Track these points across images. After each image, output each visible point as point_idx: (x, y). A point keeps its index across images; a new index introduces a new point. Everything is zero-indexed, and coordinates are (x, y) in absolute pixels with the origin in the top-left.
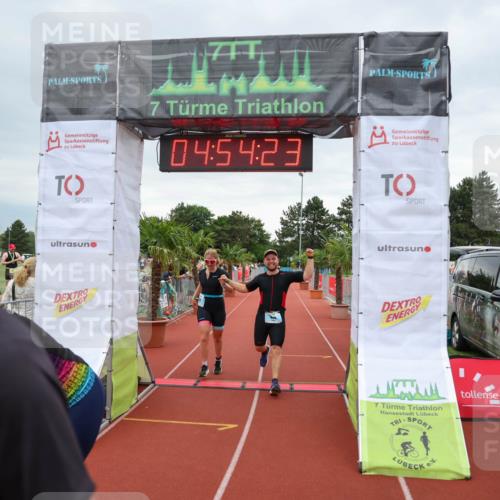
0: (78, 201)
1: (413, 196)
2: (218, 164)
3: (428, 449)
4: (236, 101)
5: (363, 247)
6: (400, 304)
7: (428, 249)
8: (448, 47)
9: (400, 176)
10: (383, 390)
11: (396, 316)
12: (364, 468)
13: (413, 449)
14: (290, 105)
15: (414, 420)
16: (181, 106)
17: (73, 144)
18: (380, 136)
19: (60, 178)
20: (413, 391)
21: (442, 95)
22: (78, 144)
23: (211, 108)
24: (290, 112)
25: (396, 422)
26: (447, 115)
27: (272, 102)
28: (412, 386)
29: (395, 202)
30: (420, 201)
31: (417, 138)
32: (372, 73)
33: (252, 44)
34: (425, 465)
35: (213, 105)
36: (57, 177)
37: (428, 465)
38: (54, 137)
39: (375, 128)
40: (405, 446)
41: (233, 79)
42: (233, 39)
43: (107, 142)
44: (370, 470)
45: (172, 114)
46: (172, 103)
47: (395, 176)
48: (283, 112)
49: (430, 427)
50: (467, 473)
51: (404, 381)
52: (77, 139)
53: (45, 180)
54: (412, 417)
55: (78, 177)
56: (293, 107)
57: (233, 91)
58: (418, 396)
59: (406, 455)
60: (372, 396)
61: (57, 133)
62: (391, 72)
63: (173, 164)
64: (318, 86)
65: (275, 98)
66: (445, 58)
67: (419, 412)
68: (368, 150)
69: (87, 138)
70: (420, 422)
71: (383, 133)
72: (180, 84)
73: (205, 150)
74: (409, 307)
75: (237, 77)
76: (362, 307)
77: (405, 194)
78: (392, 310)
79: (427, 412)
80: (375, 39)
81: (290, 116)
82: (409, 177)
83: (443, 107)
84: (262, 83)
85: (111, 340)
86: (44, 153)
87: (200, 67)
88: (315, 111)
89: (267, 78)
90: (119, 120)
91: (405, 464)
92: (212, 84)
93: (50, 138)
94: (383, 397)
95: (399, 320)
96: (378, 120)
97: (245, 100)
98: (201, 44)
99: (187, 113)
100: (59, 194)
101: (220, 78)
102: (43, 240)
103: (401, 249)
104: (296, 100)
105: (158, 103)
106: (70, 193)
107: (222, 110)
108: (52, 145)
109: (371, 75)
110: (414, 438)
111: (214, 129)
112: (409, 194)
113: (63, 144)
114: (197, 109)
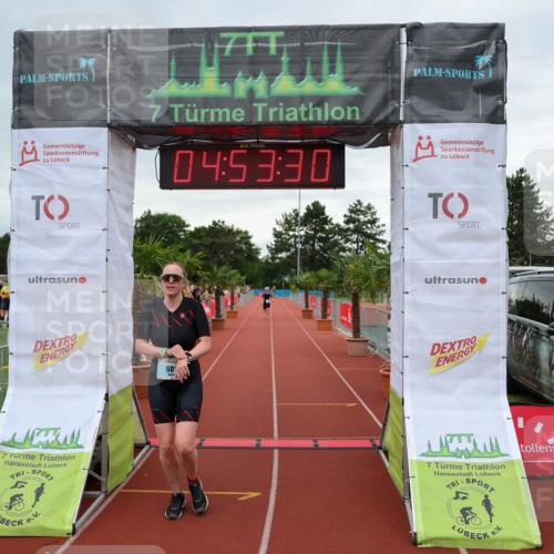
0: (62, 227)
1: (465, 219)
2: (231, 180)
3: (491, 515)
4: (255, 105)
5: (407, 279)
6: (452, 345)
7: (483, 281)
8: (505, 42)
9: (451, 195)
10: (436, 447)
11: (447, 360)
12: (419, 539)
13: (474, 515)
14: (319, 110)
15: (474, 481)
16: (188, 111)
17: (54, 157)
18: (428, 148)
19: (37, 199)
20: (471, 448)
21: (498, 99)
22: (60, 157)
23: (224, 114)
24: (319, 118)
25: (453, 484)
26: (504, 122)
27: (298, 107)
28: (469, 441)
29: (445, 225)
30: (473, 224)
31: (469, 150)
32: (416, 72)
33: (273, 36)
34: (489, 534)
35: (227, 110)
36: (34, 198)
37: (493, 533)
38: (29, 148)
39: (420, 138)
40: (465, 512)
41: (250, 79)
42: (249, 30)
43: (97, 154)
44: (426, 541)
45: (176, 120)
46: (176, 107)
47: (445, 196)
48: (311, 118)
49: (492, 489)
50: (537, 541)
51: (460, 436)
52: (59, 150)
53: (18, 201)
54: (471, 478)
55: (61, 198)
56: (323, 113)
57: (251, 92)
58: (476, 454)
59: (467, 522)
60: (423, 455)
61: (33, 143)
62: (439, 72)
63: (176, 181)
64: (353, 87)
65: (301, 103)
66: (501, 55)
67: (478, 471)
68: (412, 165)
69: (71, 150)
70: (480, 483)
71: (430, 144)
72: (186, 84)
73: (215, 163)
74: (462, 349)
75: (255, 76)
76: (408, 350)
77: (456, 216)
78: (442, 352)
79: (488, 471)
80: (420, 31)
81: (320, 124)
82: (461, 196)
83: (500, 113)
84: (285, 84)
85: (107, 395)
86: (17, 167)
87: (210, 64)
88: (349, 118)
89: (292, 78)
90: (110, 127)
91: (466, 533)
92: (225, 85)
93: (24, 149)
94: (436, 455)
95: (451, 364)
96: (424, 129)
97: (265, 105)
98: (210, 34)
99: (195, 119)
100: (38, 218)
101: (235, 77)
102: (18, 276)
103: (452, 281)
104: (326, 104)
105: (158, 107)
106: (51, 217)
107: (237, 116)
108: (27, 157)
109: (415, 75)
110: (475, 501)
111: (225, 137)
112: (461, 216)
113: (40, 156)
114: (207, 114)
